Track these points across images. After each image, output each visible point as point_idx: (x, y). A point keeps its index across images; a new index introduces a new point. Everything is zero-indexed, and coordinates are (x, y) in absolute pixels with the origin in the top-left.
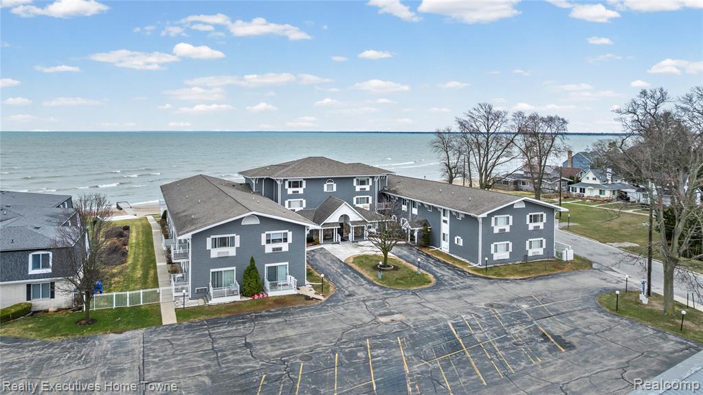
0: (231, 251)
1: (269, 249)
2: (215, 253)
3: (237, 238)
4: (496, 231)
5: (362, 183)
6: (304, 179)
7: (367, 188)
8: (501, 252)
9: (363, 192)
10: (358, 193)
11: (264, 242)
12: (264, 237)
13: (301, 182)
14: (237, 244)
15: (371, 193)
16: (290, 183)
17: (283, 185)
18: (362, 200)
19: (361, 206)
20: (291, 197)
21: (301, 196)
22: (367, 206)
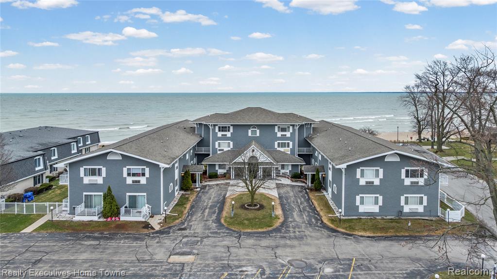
0: (99, 180)
2: (87, 180)
3: (104, 170)
4: (362, 183)
5: (283, 130)
6: (231, 125)
7: (288, 134)
8: (368, 205)
9: (284, 137)
10: (279, 139)
11: (125, 174)
12: (125, 170)
13: (229, 127)
14: (104, 174)
15: (292, 138)
16: (219, 127)
17: (214, 130)
18: (283, 145)
19: (282, 149)
20: (220, 139)
21: (228, 139)
22: (287, 150)
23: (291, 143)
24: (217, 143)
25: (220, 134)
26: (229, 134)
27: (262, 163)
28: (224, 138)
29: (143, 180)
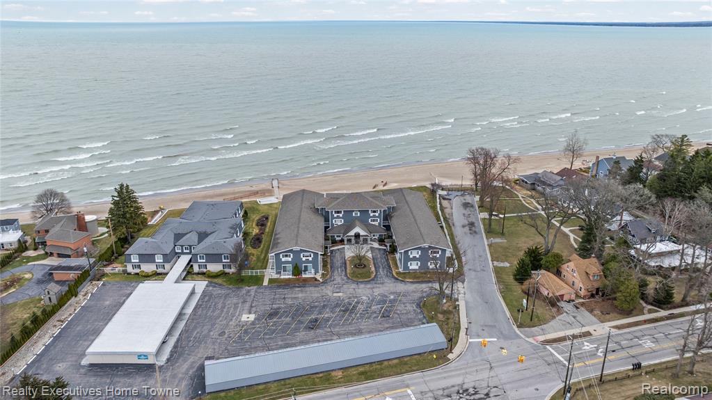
0: (290, 259)
1: (304, 259)
2: (283, 259)
3: (292, 255)
4: (411, 256)
5: (374, 212)
6: (343, 210)
7: (377, 214)
8: (414, 266)
9: (374, 216)
10: (371, 217)
11: (302, 257)
12: (302, 255)
13: (341, 211)
14: (292, 257)
15: (379, 216)
16: (335, 211)
17: (332, 213)
18: (374, 221)
19: (373, 223)
20: (336, 218)
21: (341, 218)
22: (376, 223)
23: (379, 219)
24: (334, 221)
25: (335, 215)
26: (341, 215)
27: (363, 236)
28: (338, 217)
29: (310, 259)
